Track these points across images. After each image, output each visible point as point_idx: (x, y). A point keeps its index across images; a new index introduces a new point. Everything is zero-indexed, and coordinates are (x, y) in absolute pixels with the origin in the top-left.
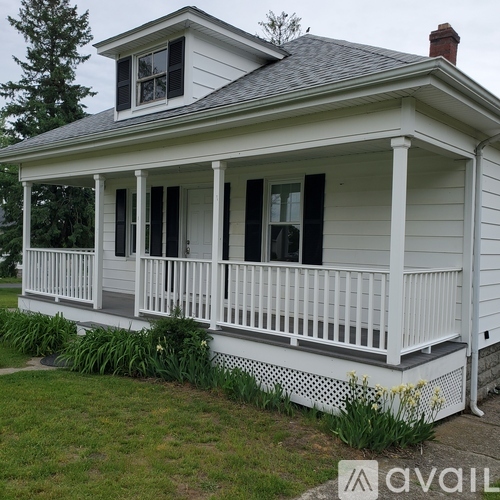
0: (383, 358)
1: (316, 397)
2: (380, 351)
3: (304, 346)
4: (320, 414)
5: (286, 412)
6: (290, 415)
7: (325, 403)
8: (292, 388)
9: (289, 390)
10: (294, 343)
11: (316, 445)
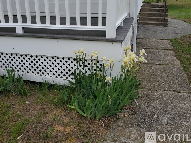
0: (103, 34)
1: (46, 73)
2: (100, 27)
3: (29, 33)
4: (51, 87)
5: (20, 93)
6: (25, 94)
7: (54, 77)
8: (23, 69)
9: (21, 71)
10: (19, 31)
11: (59, 128)
